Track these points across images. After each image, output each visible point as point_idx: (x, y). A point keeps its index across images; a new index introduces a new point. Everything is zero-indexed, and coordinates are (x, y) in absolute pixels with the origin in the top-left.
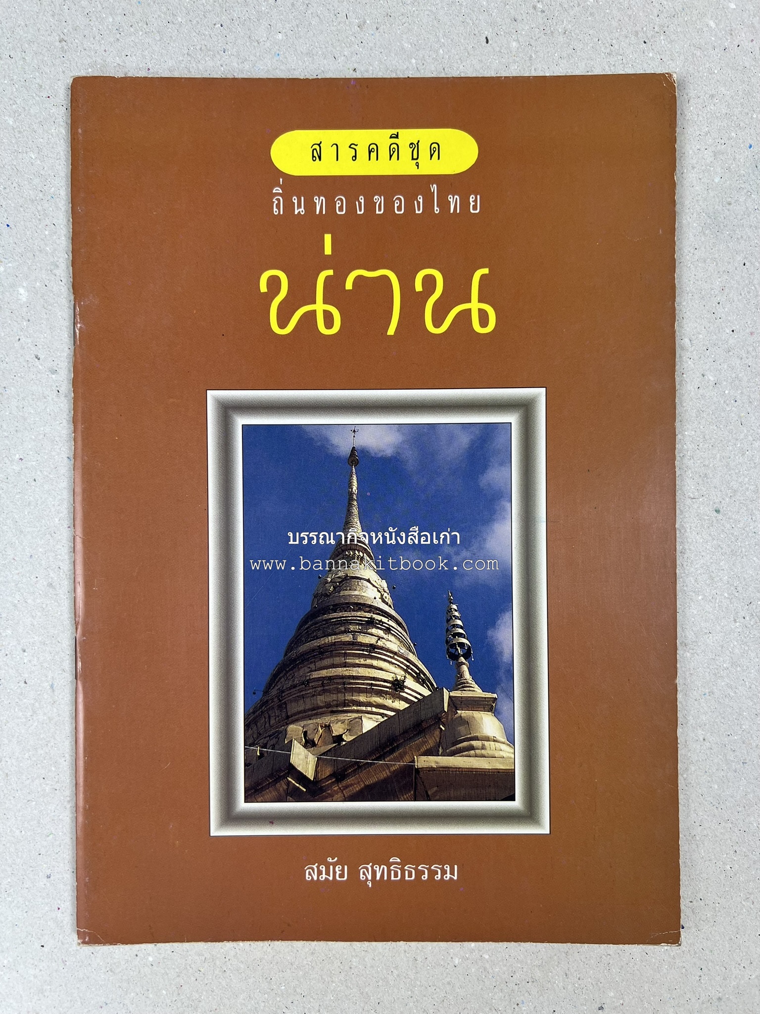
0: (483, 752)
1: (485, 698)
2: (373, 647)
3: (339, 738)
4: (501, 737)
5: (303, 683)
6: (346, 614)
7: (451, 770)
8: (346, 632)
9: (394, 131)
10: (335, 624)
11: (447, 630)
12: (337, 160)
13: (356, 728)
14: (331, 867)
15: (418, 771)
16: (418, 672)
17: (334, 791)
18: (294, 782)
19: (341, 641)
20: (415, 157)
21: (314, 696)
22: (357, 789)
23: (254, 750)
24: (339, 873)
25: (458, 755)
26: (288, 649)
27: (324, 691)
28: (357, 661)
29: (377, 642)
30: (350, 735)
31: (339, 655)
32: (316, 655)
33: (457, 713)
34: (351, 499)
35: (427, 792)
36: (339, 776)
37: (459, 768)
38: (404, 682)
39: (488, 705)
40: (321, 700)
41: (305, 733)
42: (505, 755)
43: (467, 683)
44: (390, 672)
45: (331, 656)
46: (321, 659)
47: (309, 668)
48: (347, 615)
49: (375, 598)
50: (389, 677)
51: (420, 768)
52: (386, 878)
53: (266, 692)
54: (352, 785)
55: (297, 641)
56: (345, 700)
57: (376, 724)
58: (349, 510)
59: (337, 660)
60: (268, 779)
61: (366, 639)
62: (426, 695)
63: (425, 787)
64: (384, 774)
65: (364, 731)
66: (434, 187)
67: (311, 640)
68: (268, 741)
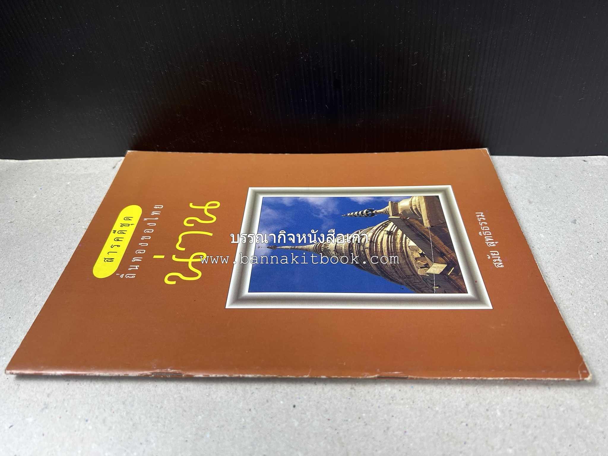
0: (417, 205)
1: (391, 205)
2: (371, 242)
3: (422, 255)
4: (410, 200)
5: (394, 269)
7: (429, 215)
8: (364, 251)
9: (112, 231)
10: (361, 255)
11: (360, 216)
12: (117, 252)
13: (415, 248)
14: (493, 257)
15: (432, 226)
16: (382, 226)
17: (450, 256)
18: (450, 273)
19: (369, 253)
20: (128, 225)
22: (447, 248)
23: (436, 289)
24: (495, 255)
25: (421, 213)
26: (376, 274)
28: (379, 247)
29: (368, 240)
30: (419, 250)
33: (400, 214)
34: (294, 248)
35: (442, 223)
36: (442, 255)
37: (427, 213)
38: (388, 231)
39: (395, 204)
40: (402, 261)
41: (421, 268)
42: (417, 199)
43: (385, 210)
44: (383, 237)
47: (385, 266)
48: (355, 251)
49: (346, 241)
50: (386, 237)
51: (430, 225)
52: (491, 237)
53: (401, 284)
54: (445, 250)
56: (400, 252)
57: (411, 241)
58: (300, 250)
59: (379, 255)
60: (451, 283)
61: (367, 245)
62: (393, 224)
63: (440, 224)
64: (437, 238)
65: (416, 245)
66: (145, 219)
67: (370, 265)
68: (429, 283)
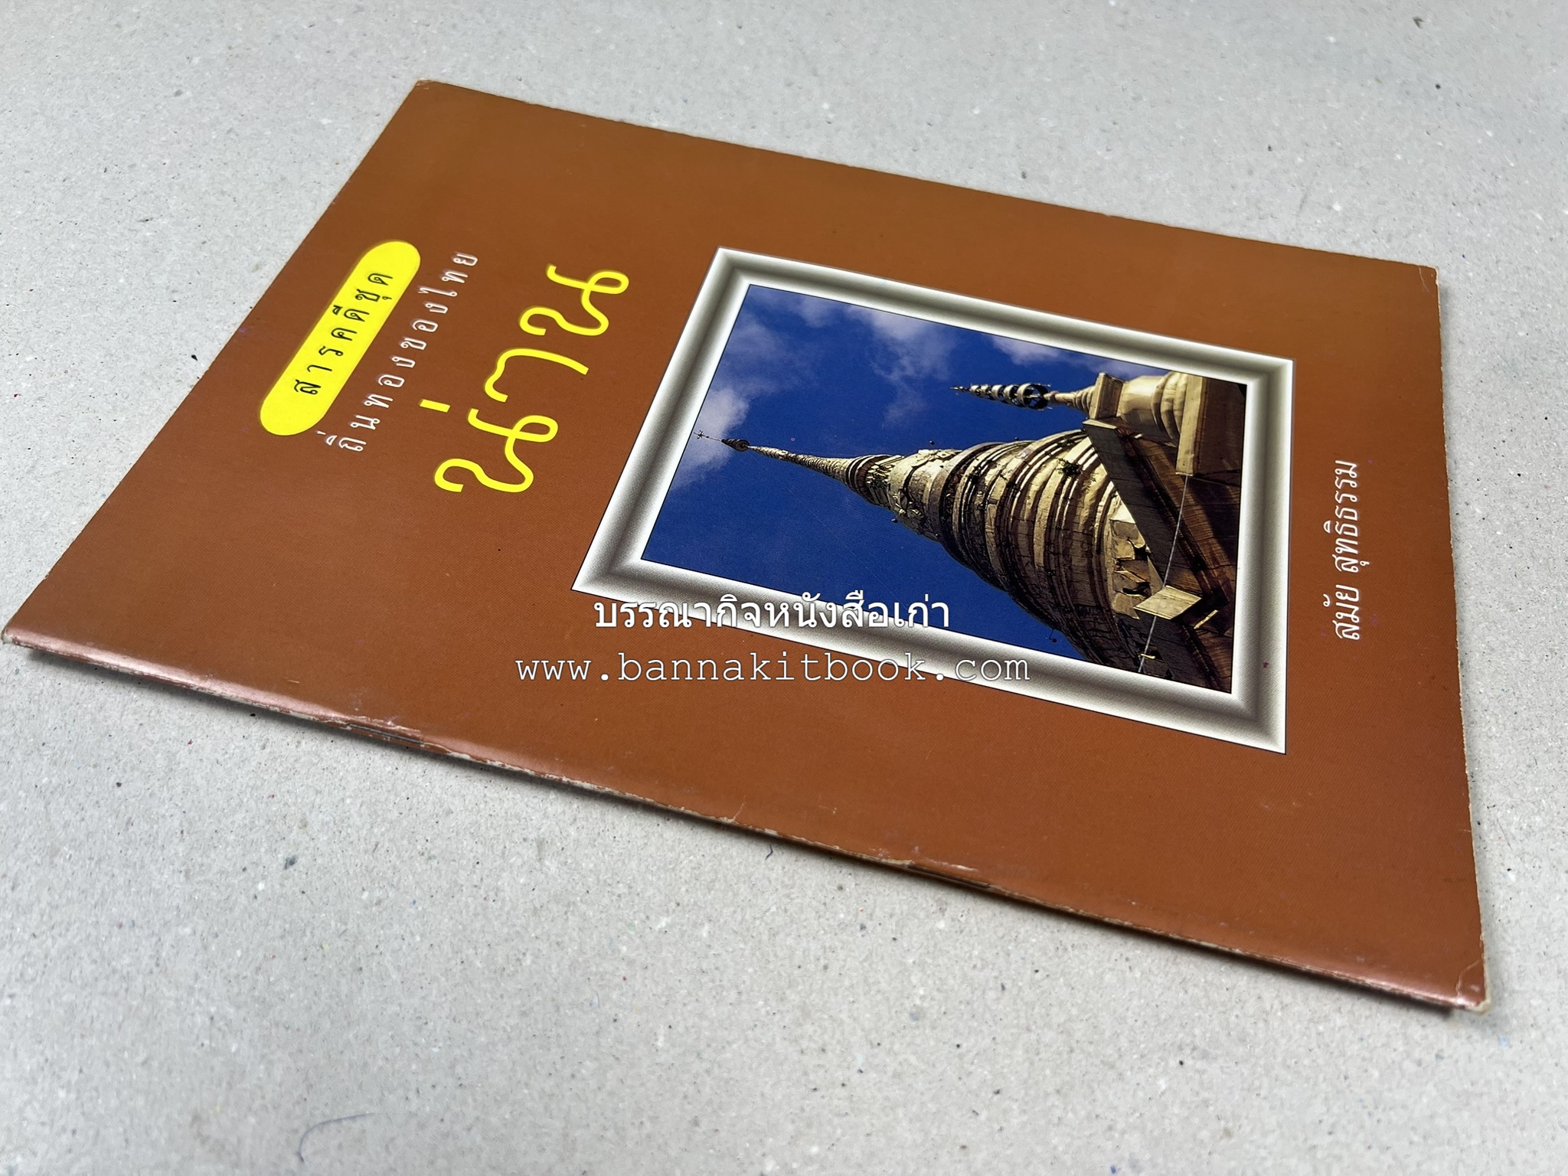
0: (1177, 402)
1: (1103, 385)
2: (1011, 485)
3: (1140, 553)
4: (1162, 380)
5: (1050, 577)
6: (957, 504)
7: (1199, 440)
8: (983, 510)
9: (331, 307)
10: (969, 520)
11: (1005, 401)
12: (330, 370)
13: (1127, 530)
14: (1338, 604)
15: (1197, 475)
16: (1056, 445)
17: (1219, 575)
18: (1202, 622)
19: (996, 519)
20: (375, 298)
21: (1070, 568)
22: (1219, 547)
23: (1145, 662)
24: (1348, 597)
25: (1179, 428)
26: (994, 584)
27: (1066, 553)
28: (1029, 507)
29: (1005, 479)
30: (1137, 538)
31: (1015, 526)
32: (1010, 551)
33: (1120, 417)
34: (794, 460)
35: (1229, 472)
36: (1197, 565)
37: (1197, 430)
38: (1067, 462)
39: (1113, 385)
40: (1078, 561)
41: (1126, 591)
42: (1183, 382)
43: (1080, 397)
44: (1049, 476)
45: (1015, 534)
46: (1017, 547)
47: (1027, 564)
48: (959, 503)
49: (942, 467)
50: (1058, 477)
51: (1194, 471)
52: (1356, 543)
53: (1055, 625)
54: (1212, 553)
55: (983, 570)
56: (1083, 533)
57: (1124, 506)
58: (809, 466)
59: (1022, 528)
60: (1194, 654)
61: (999, 490)
62: (1090, 443)
63: (1221, 472)
64: (1199, 512)
65: (1132, 521)
66: (424, 290)
67: (987, 552)
68: (1134, 641)
